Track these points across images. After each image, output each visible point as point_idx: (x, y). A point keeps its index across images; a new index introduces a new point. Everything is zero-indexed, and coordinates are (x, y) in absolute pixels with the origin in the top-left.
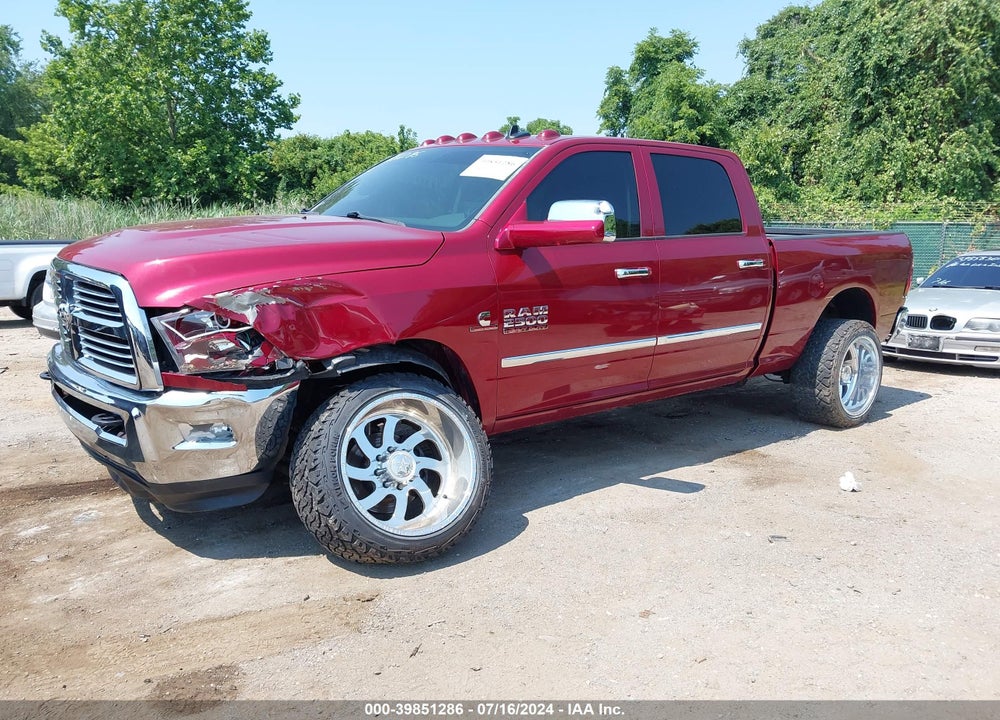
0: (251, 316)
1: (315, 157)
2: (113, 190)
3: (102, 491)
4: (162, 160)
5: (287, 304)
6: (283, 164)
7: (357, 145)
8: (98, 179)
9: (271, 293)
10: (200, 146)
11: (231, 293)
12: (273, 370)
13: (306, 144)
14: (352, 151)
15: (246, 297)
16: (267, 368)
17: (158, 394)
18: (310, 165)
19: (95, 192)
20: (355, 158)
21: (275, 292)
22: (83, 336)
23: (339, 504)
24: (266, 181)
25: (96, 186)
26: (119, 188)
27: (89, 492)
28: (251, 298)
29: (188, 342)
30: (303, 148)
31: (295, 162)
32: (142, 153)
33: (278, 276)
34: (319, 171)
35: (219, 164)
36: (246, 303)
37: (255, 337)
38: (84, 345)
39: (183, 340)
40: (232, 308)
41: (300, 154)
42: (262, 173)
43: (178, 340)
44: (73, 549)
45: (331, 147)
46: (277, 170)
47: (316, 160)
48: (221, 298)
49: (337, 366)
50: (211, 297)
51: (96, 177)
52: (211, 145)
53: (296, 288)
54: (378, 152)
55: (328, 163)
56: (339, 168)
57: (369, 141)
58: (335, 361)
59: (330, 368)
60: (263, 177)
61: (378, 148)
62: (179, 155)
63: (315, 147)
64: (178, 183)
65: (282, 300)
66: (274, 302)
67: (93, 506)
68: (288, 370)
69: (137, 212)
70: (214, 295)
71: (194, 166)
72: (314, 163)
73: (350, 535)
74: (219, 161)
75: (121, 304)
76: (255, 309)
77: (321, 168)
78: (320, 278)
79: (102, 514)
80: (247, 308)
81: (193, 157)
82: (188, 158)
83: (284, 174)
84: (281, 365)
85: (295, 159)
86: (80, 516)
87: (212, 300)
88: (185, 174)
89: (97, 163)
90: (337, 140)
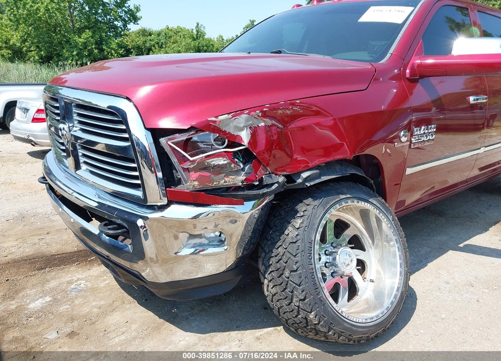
0: (245, 137)
1: (150, 40)
2: (41, 57)
3: (82, 261)
4: (68, 42)
5: (273, 125)
6: (133, 44)
7: (173, 34)
8: (33, 52)
9: (262, 116)
10: (87, 34)
11: (230, 116)
12: (261, 186)
13: (144, 33)
14: (170, 37)
15: (242, 119)
16: (257, 183)
17: (162, 208)
18: (148, 45)
19: (31, 59)
20: (172, 41)
21: (265, 115)
22: (81, 152)
23: (318, 301)
24: (125, 53)
25: (32, 56)
26: (45, 57)
27: (74, 262)
28: (247, 120)
29: (194, 161)
30: (144, 35)
31: (140, 43)
32: (56, 38)
33: (267, 100)
34: (153, 48)
35: (99, 44)
36: (242, 125)
37: (247, 156)
38: (82, 159)
39: (189, 160)
40: (230, 129)
41: (142, 39)
42: (123, 49)
43: (183, 160)
44: (76, 324)
45: (159, 35)
46: (130, 47)
47: (151, 42)
48: (223, 120)
49: (306, 179)
50: (213, 119)
51: (32, 51)
52: (94, 33)
53: (280, 112)
54: (184, 37)
55: (158, 43)
56: (164, 46)
57: (179, 32)
58: (305, 175)
59: (300, 181)
60: (124, 51)
61: (184, 35)
62: (76, 38)
63: (150, 35)
64: (77, 55)
65: (269, 122)
66: (263, 124)
67: (80, 277)
68: (272, 184)
69: (56, 69)
70: (217, 117)
71: (85, 45)
72: (150, 43)
73: (327, 327)
74: (99, 42)
75: (127, 125)
76: (249, 131)
77: (154, 46)
78: (298, 101)
79: (89, 285)
80: (242, 129)
81: (85, 40)
82: (81, 40)
83: (134, 49)
84: (267, 180)
85: (140, 41)
86: (73, 286)
87: (215, 122)
88: (80, 49)
89: (32, 43)
90: (162, 31)
